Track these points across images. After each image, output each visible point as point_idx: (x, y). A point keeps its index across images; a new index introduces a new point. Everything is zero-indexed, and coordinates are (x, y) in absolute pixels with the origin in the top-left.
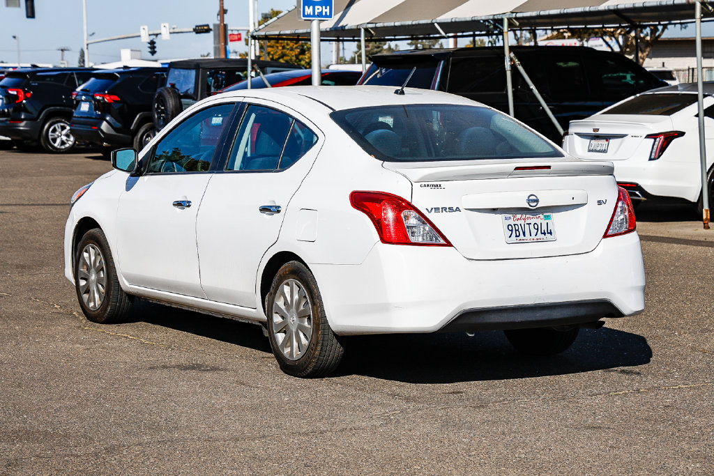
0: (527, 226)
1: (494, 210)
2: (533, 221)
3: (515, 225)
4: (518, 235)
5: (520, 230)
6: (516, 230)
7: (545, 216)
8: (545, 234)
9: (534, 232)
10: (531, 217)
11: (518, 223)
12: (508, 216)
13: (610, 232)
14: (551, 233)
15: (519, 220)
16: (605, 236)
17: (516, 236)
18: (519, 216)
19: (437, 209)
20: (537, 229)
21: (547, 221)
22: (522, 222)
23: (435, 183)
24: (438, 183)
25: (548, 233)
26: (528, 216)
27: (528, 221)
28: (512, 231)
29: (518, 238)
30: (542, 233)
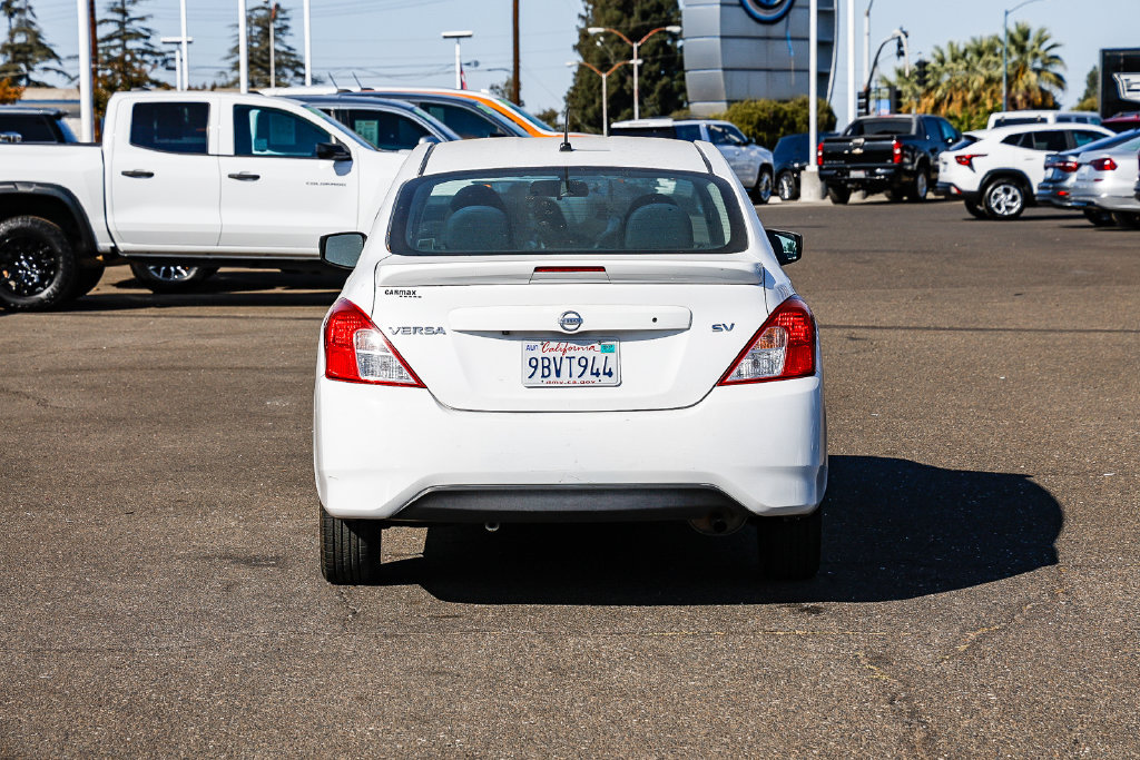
0: (566, 362)
1: (506, 334)
2: (578, 354)
3: (543, 358)
4: (546, 373)
5: (552, 367)
6: (543, 367)
7: (605, 347)
8: (597, 374)
9: (577, 370)
10: (577, 346)
11: (550, 355)
12: (532, 343)
13: (733, 376)
14: (610, 374)
15: (554, 351)
16: (722, 382)
17: (543, 376)
18: (553, 344)
19: (405, 330)
20: (585, 367)
21: (607, 354)
22: (558, 355)
23: (407, 289)
24: (411, 289)
25: (605, 374)
26: (570, 345)
27: (569, 354)
28: (536, 367)
29: (545, 380)
30: (592, 374)
